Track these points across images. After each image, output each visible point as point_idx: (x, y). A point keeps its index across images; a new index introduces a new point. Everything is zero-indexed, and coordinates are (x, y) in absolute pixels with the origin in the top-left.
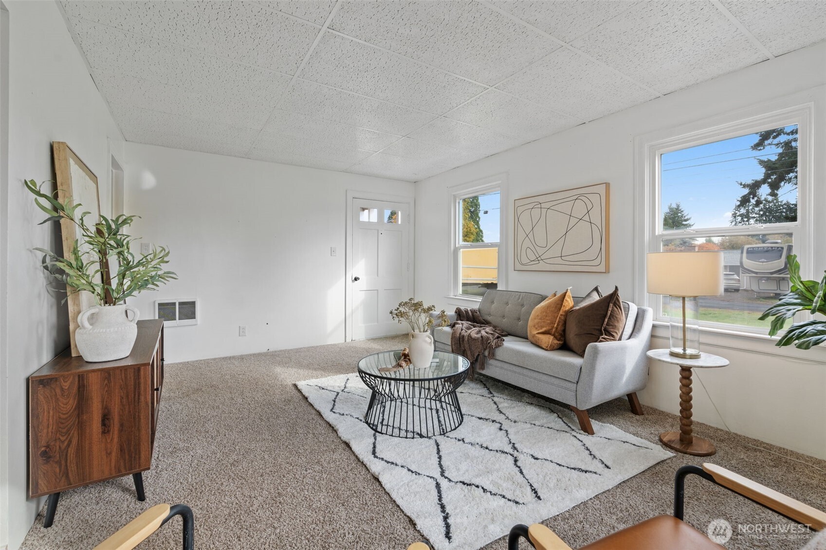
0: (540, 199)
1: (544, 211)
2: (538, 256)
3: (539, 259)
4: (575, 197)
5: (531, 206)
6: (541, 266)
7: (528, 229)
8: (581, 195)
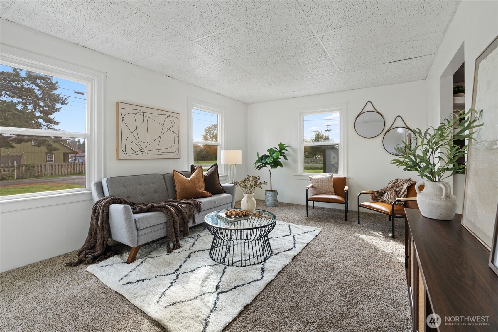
0: (144, 110)
1: (146, 118)
2: (141, 149)
3: (142, 150)
4: (166, 116)
5: (136, 112)
6: (144, 155)
7: (133, 128)
8: (169, 116)
